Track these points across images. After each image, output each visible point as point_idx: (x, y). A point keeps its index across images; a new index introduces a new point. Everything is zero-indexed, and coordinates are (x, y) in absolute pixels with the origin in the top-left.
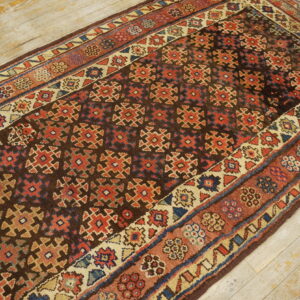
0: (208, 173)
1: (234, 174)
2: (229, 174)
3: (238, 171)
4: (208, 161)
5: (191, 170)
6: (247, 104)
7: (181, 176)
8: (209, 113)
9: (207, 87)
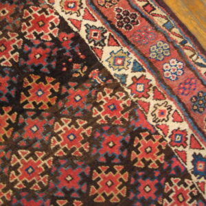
0: (189, 166)
1: (189, 137)
2: (188, 142)
3: (184, 131)
4: (173, 166)
5: (186, 185)
6: (86, 107)
7: (193, 198)
8: (102, 159)
9: (56, 159)
